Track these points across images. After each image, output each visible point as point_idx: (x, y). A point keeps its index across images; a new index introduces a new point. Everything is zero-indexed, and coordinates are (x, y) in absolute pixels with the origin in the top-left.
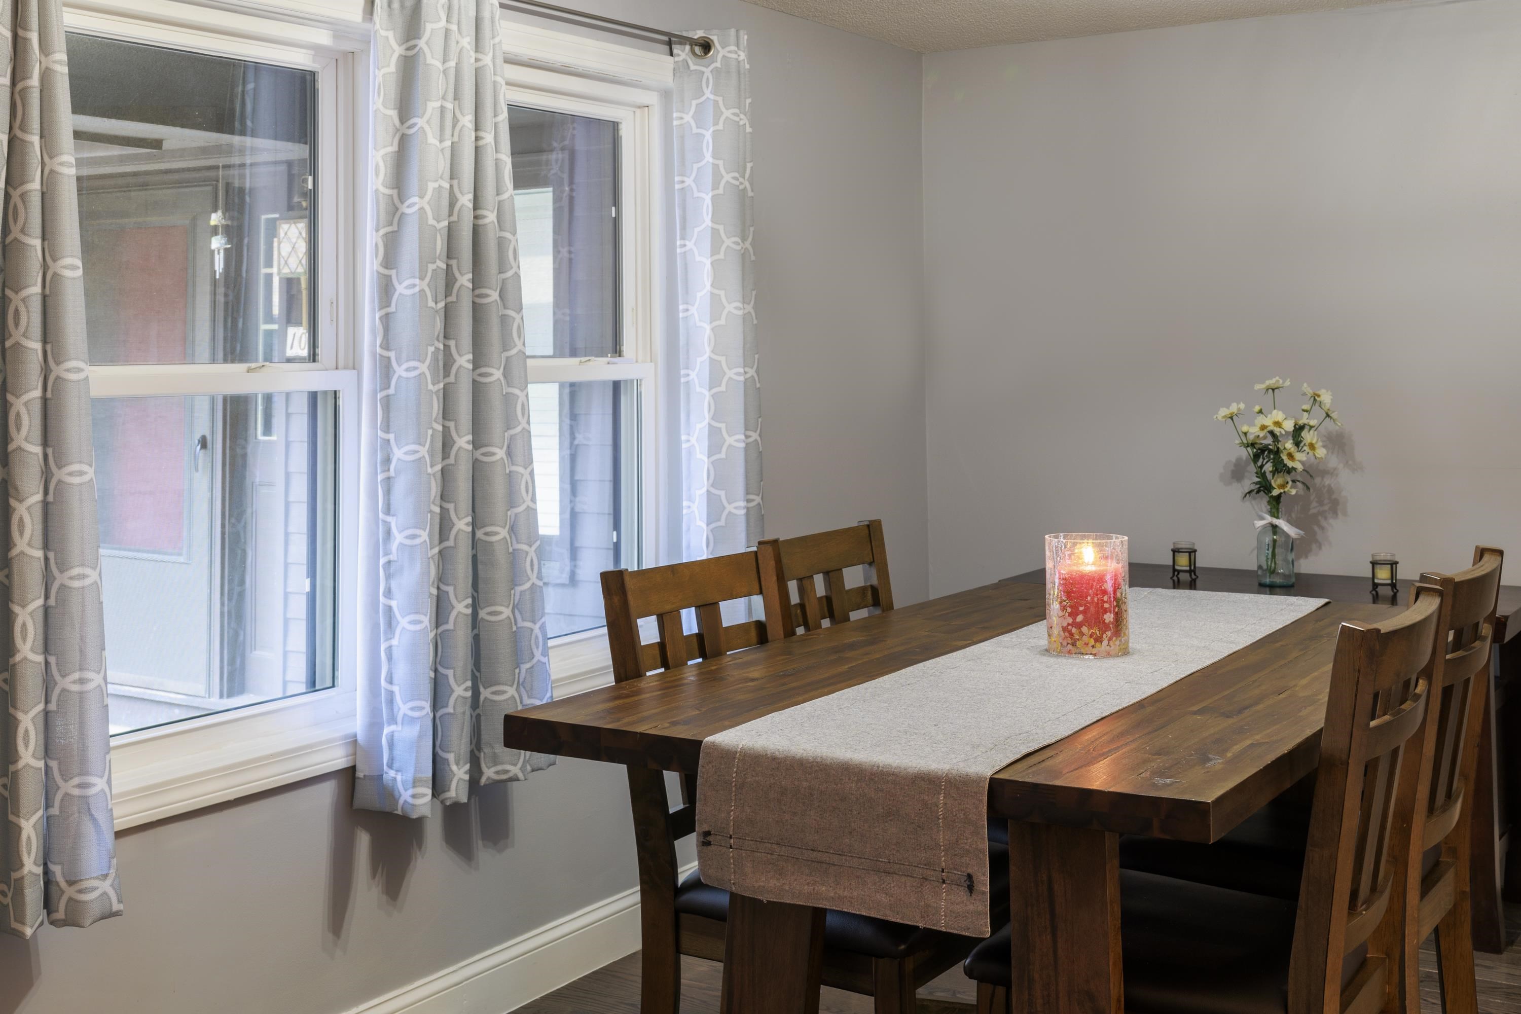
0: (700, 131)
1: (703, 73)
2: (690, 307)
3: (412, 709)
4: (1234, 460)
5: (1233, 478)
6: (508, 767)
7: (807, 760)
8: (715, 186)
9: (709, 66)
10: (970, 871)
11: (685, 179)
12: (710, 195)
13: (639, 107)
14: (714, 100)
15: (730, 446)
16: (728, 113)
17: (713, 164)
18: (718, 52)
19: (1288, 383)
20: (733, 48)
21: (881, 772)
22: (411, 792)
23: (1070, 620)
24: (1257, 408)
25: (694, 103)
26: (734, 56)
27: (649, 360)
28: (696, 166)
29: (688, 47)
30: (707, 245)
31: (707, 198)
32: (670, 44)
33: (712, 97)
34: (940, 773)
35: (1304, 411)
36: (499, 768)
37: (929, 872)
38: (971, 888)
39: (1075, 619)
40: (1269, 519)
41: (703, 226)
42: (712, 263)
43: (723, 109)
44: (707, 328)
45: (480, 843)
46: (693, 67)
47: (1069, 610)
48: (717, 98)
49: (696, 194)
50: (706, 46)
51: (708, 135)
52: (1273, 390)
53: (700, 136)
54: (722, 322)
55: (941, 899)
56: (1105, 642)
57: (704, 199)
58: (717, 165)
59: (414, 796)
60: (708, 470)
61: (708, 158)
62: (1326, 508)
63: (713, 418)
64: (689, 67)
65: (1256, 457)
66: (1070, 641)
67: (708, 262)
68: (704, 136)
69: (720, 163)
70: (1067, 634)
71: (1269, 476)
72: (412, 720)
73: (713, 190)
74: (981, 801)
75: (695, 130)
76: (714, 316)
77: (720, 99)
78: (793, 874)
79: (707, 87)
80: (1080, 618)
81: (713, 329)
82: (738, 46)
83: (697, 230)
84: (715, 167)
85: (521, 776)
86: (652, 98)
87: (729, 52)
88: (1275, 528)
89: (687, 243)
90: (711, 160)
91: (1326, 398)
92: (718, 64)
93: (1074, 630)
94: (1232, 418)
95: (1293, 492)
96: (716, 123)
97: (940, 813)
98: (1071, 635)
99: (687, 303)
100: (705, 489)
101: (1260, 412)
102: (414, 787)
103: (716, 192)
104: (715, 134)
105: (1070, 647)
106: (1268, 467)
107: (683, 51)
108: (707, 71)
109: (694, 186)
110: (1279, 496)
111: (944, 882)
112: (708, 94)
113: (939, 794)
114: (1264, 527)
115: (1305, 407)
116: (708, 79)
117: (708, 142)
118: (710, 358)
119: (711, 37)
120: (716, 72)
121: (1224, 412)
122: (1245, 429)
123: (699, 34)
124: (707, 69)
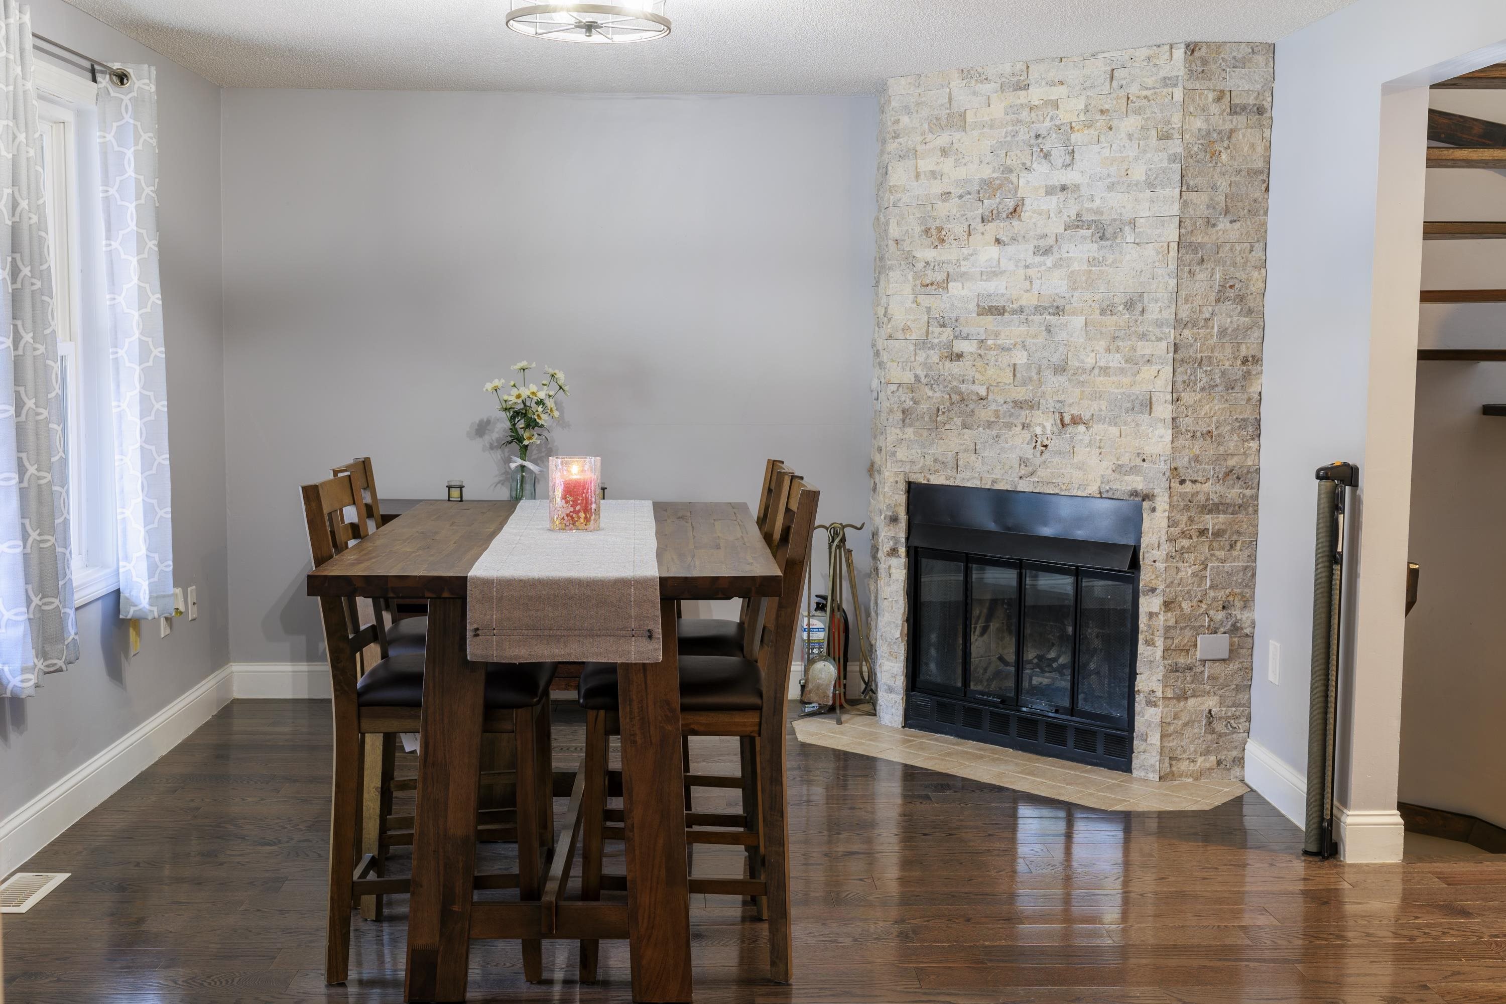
0: (121, 149)
1: (122, 100)
2: (116, 297)
3: (16, 614)
4: (477, 422)
5: (476, 434)
6: (55, 661)
7: (543, 579)
8: (138, 198)
9: (127, 94)
10: (649, 628)
11: (109, 189)
12: (134, 204)
13: (55, 123)
14: (134, 125)
15: (158, 409)
16: (145, 136)
17: (136, 178)
18: (134, 83)
19: (534, 365)
20: (147, 81)
21: (593, 580)
22: (19, 678)
23: (572, 509)
24: (512, 383)
25: (115, 125)
26: (147, 88)
27: (68, 339)
28: (118, 179)
29: (108, 76)
30: (133, 245)
31: (132, 207)
32: (93, 72)
33: (132, 121)
34: (629, 578)
35: (544, 385)
36: (49, 662)
37: (624, 632)
38: (650, 637)
39: (575, 509)
40: (520, 462)
41: (129, 229)
42: (138, 261)
43: (142, 133)
44: (136, 315)
45: (11, 727)
46: (113, 94)
47: (571, 503)
48: (136, 123)
49: (119, 202)
50: (122, 77)
51: (130, 154)
52: (524, 370)
53: (122, 155)
54: (148, 310)
55: (631, 646)
56: (592, 522)
57: (128, 208)
58: (139, 180)
59: (23, 681)
60: (141, 429)
61: (130, 172)
62: (543, 454)
63: (143, 388)
64: (109, 94)
65: (512, 418)
66: (571, 522)
67: (134, 261)
68: (125, 154)
69: (142, 178)
70: (569, 518)
71: (521, 432)
72: (16, 623)
73: (136, 200)
74: (656, 589)
75: (116, 148)
76: (142, 305)
77: (139, 124)
78: (536, 645)
79: (127, 113)
80: (578, 508)
81: (141, 315)
82: (150, 79)
83: (121, 233)
84: (138, 181)
85: (64, 667)
86: (68, 116)
87: (144, 84)
88: (523, 467)
89: (112, 243)
90: (133, 175)
91: (561, 376)
92: (134, 94)
93: (574, 515)
94: (496, 390)
95: (538, 442)
96: (136, 144)
97: (632, 599)
98: (572, 518)
99: (113, 293)
100: (138, 445)
101: (514, 386)
102: (22, 674)
103: (139, 202)
104: (136, 153)
105: (571, 526)
106: (521, 424)
107: (104, 79)
108: (126, 99)
109: (117, 196)
110: (527, 446)
111: (633, 636)
112: (128, 118)
113: (631, 588)
114: (517, 467)
115: (544, 382)
116: (126, 105)
117: (129, 159)
118: (139, 339)
119: (128, 70)
120: (134, 100)
121: (489, 386)
122: (506, 398)
123: (116, 66)
124: (124, 96)
